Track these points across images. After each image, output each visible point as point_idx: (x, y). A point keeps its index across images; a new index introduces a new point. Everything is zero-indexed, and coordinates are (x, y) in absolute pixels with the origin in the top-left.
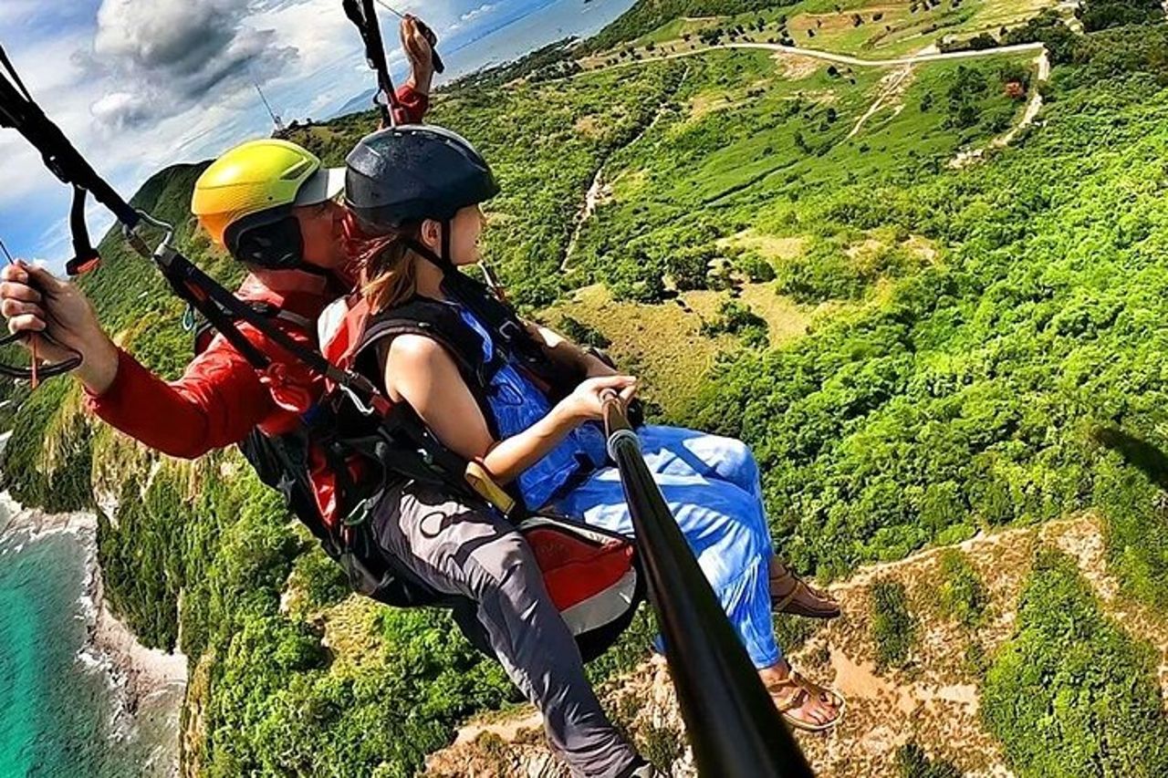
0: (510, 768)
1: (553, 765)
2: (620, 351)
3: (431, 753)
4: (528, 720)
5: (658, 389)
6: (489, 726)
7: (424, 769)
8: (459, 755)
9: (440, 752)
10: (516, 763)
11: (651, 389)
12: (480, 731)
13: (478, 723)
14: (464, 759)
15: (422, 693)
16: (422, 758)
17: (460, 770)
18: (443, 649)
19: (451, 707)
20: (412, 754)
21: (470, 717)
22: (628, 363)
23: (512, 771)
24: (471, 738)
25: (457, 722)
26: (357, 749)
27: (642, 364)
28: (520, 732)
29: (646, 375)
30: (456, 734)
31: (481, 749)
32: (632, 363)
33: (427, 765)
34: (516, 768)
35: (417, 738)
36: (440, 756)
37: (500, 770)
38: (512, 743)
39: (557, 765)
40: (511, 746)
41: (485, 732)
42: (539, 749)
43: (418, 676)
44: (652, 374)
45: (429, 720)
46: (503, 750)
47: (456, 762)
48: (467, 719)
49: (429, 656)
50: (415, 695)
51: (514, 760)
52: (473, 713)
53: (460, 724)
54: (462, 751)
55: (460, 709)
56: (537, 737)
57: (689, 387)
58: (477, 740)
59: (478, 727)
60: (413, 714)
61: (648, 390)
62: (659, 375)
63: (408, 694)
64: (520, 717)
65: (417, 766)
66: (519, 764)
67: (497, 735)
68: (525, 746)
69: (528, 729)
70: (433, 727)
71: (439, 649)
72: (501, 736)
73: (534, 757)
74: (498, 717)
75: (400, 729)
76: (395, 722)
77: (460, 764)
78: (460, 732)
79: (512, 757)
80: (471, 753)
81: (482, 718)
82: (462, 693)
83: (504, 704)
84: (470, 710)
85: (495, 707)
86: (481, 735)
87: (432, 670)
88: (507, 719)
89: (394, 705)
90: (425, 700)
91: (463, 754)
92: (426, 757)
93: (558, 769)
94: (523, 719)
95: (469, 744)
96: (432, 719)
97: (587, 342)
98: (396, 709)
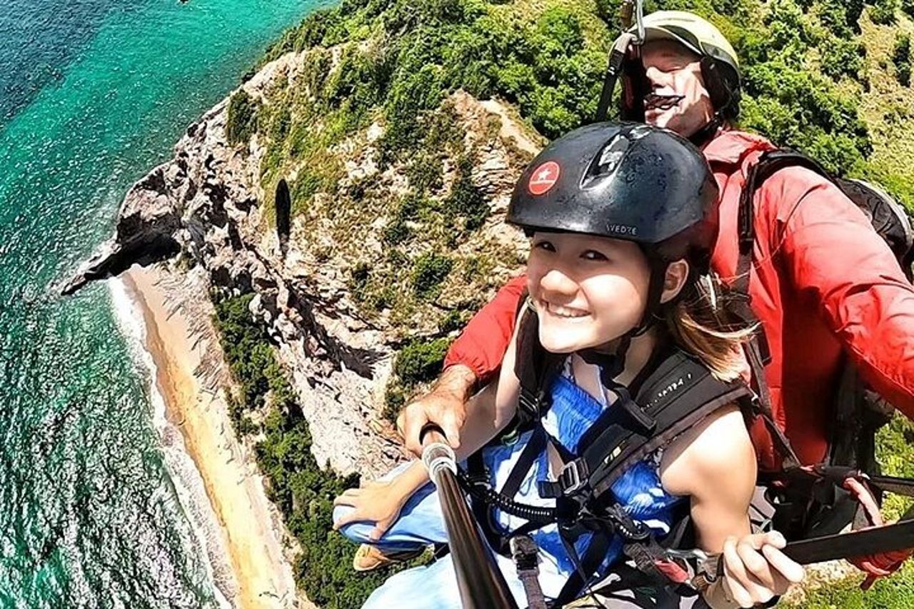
0: (483, 147)
1: (501, 175)
2: (904, 98)
3: (465, 90)
4: (524, 140)
5: (886, 144)
6: (506, 117)
7: (452, 93)
8: (475, 109)
9: (469, 95)
10: (489, 148)
11: (884, 140)
12: (498, 112)
13: (506, 109)
14: (474, 114)
15: (506, 62)
16: (458, 87)
17: (464, 117)
18: (548, 57)
19: (505, 84)
20: (456, 80)
21: (507, 102)
22: (897, 109)
23: (482, 150)
24: (490, 110)
25: (498, 95)
26: (439, 44)
27: (903, 122)
28: (512, 139)
29: (895, 129)
30: (488, 99)
31: (486, 120)
32: (899, 113)
33: (455, 93)
34: (486, 151)
35: (469, 75)
36: (467, 98)
37: (479, 141)
38: (501, 138)
39: (502, 177)
40: (498, 138)
41: (500, 117)
42: (507, 158)
43: (516, 52)
44: (899, 134)
45: (486, 75)
46: (492, 134)
47: (468, 110)
48: (504, 100)
49: (536, 51)
50: (502, 58)
51: (490, 146)
52: (511, 102)
53: (497, 98)
54: (478, 109)
55: (508, 91)
56: (513, 152)
57: (902, 171)
58: (490, 114)
59: (501, 111)
60: (484, 63)
61: (882, 137)
62: (901, 141)
63: (498, 53)
64: (523, 134)
65: (451, 87)
66: (489, 151)
67: (501, 125)
68: (503, 148)
69: (516, 143)
70: (483, 80)
71: (546, 55)
72: (502, 129)
73: (499, 159)
74: (518, 120)
75: (468, 61)
76: (471, 54)
77: (469, 114)
78: (491, 101)
79: (491, 143)
80: (479, 116)
81: (510, 110)
82: (521, 87)
83: (529, 120)
84: (511, 99)
85: (524, 115)
86: (496, 114)
87: (527, 58)
88: (518, 126)
89: (484, 47)
90: (501, 66)
91: (476, 111)
92: (461, 89)
93: (500, 180)
94: (522, 136)
95: (485, 111)
96: (488, 77)
97: (897, 65)
98: (481, 51)
